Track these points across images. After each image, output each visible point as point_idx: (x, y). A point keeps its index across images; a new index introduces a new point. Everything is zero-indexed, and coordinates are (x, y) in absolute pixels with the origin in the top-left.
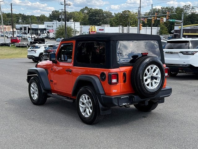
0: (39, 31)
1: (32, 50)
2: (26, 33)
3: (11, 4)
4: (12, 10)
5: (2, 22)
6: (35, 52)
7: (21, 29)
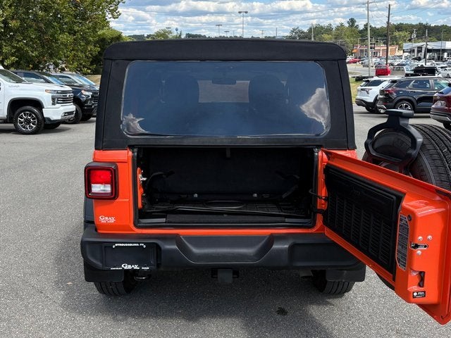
0: (446, 54)
1: (362, 90)
2: (419, 59)
3: (389, 5)
4: (389, 17)
5: (367, 39)
6: (368, 93)
7: (412, 51)
